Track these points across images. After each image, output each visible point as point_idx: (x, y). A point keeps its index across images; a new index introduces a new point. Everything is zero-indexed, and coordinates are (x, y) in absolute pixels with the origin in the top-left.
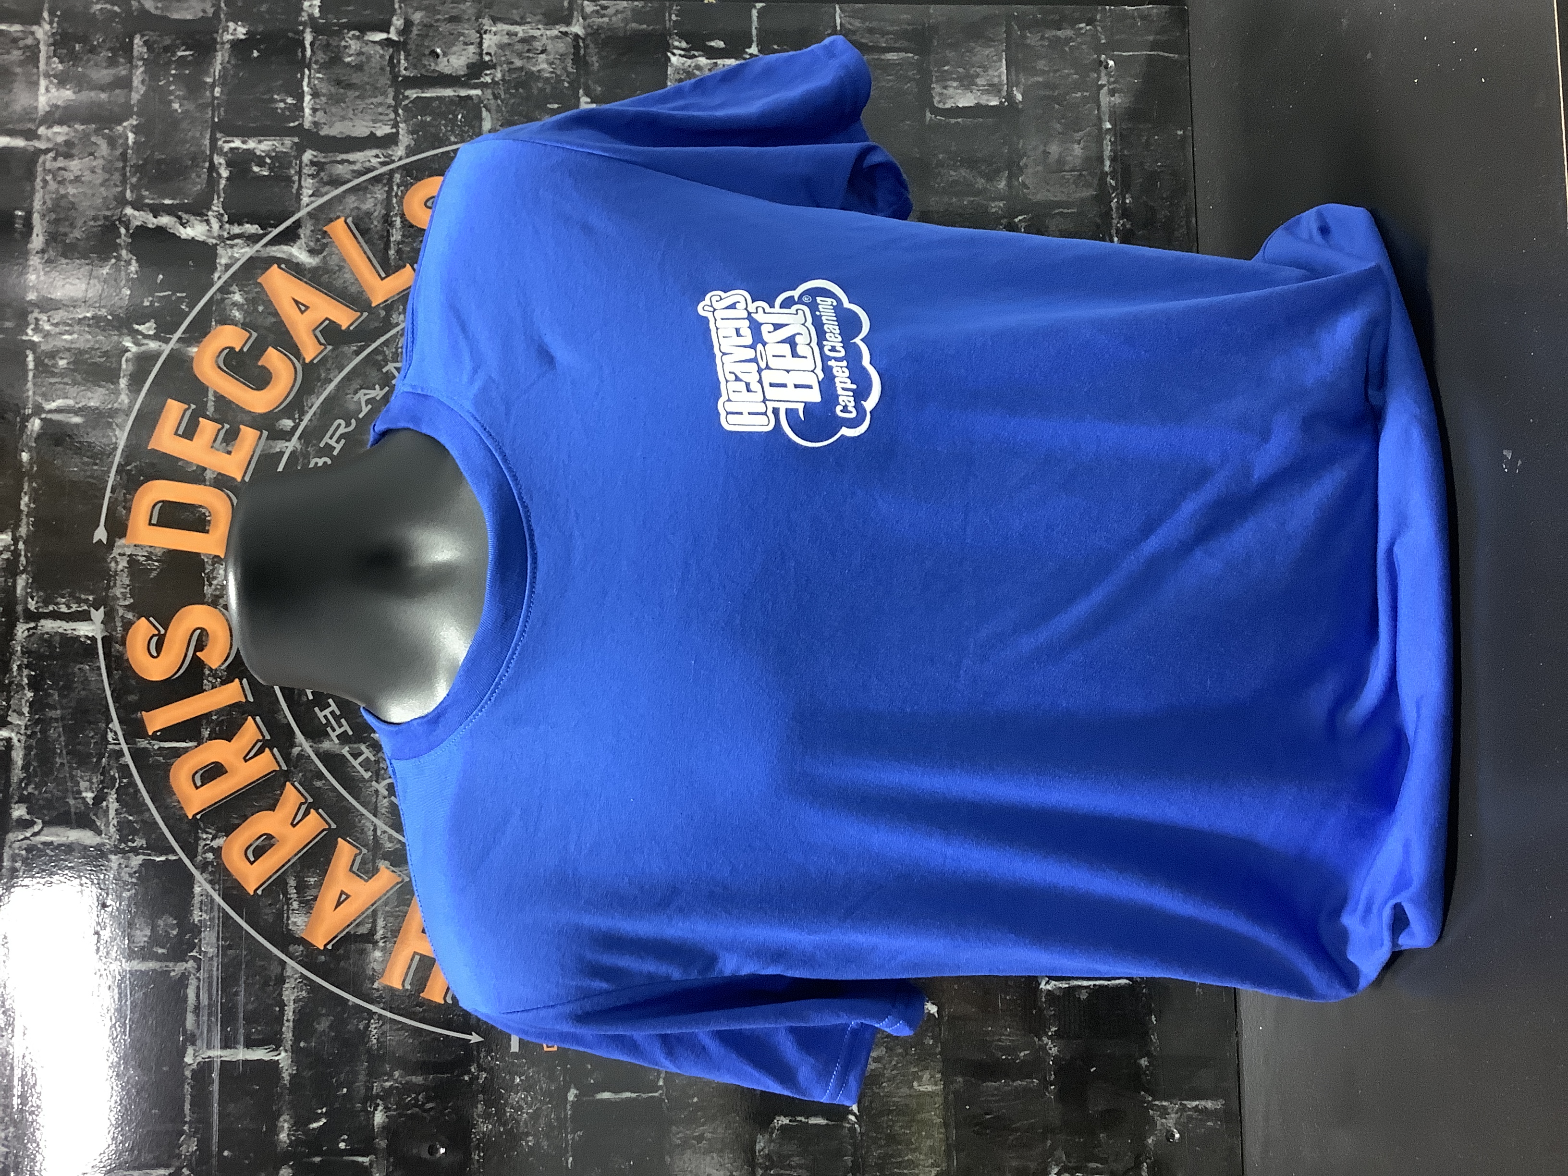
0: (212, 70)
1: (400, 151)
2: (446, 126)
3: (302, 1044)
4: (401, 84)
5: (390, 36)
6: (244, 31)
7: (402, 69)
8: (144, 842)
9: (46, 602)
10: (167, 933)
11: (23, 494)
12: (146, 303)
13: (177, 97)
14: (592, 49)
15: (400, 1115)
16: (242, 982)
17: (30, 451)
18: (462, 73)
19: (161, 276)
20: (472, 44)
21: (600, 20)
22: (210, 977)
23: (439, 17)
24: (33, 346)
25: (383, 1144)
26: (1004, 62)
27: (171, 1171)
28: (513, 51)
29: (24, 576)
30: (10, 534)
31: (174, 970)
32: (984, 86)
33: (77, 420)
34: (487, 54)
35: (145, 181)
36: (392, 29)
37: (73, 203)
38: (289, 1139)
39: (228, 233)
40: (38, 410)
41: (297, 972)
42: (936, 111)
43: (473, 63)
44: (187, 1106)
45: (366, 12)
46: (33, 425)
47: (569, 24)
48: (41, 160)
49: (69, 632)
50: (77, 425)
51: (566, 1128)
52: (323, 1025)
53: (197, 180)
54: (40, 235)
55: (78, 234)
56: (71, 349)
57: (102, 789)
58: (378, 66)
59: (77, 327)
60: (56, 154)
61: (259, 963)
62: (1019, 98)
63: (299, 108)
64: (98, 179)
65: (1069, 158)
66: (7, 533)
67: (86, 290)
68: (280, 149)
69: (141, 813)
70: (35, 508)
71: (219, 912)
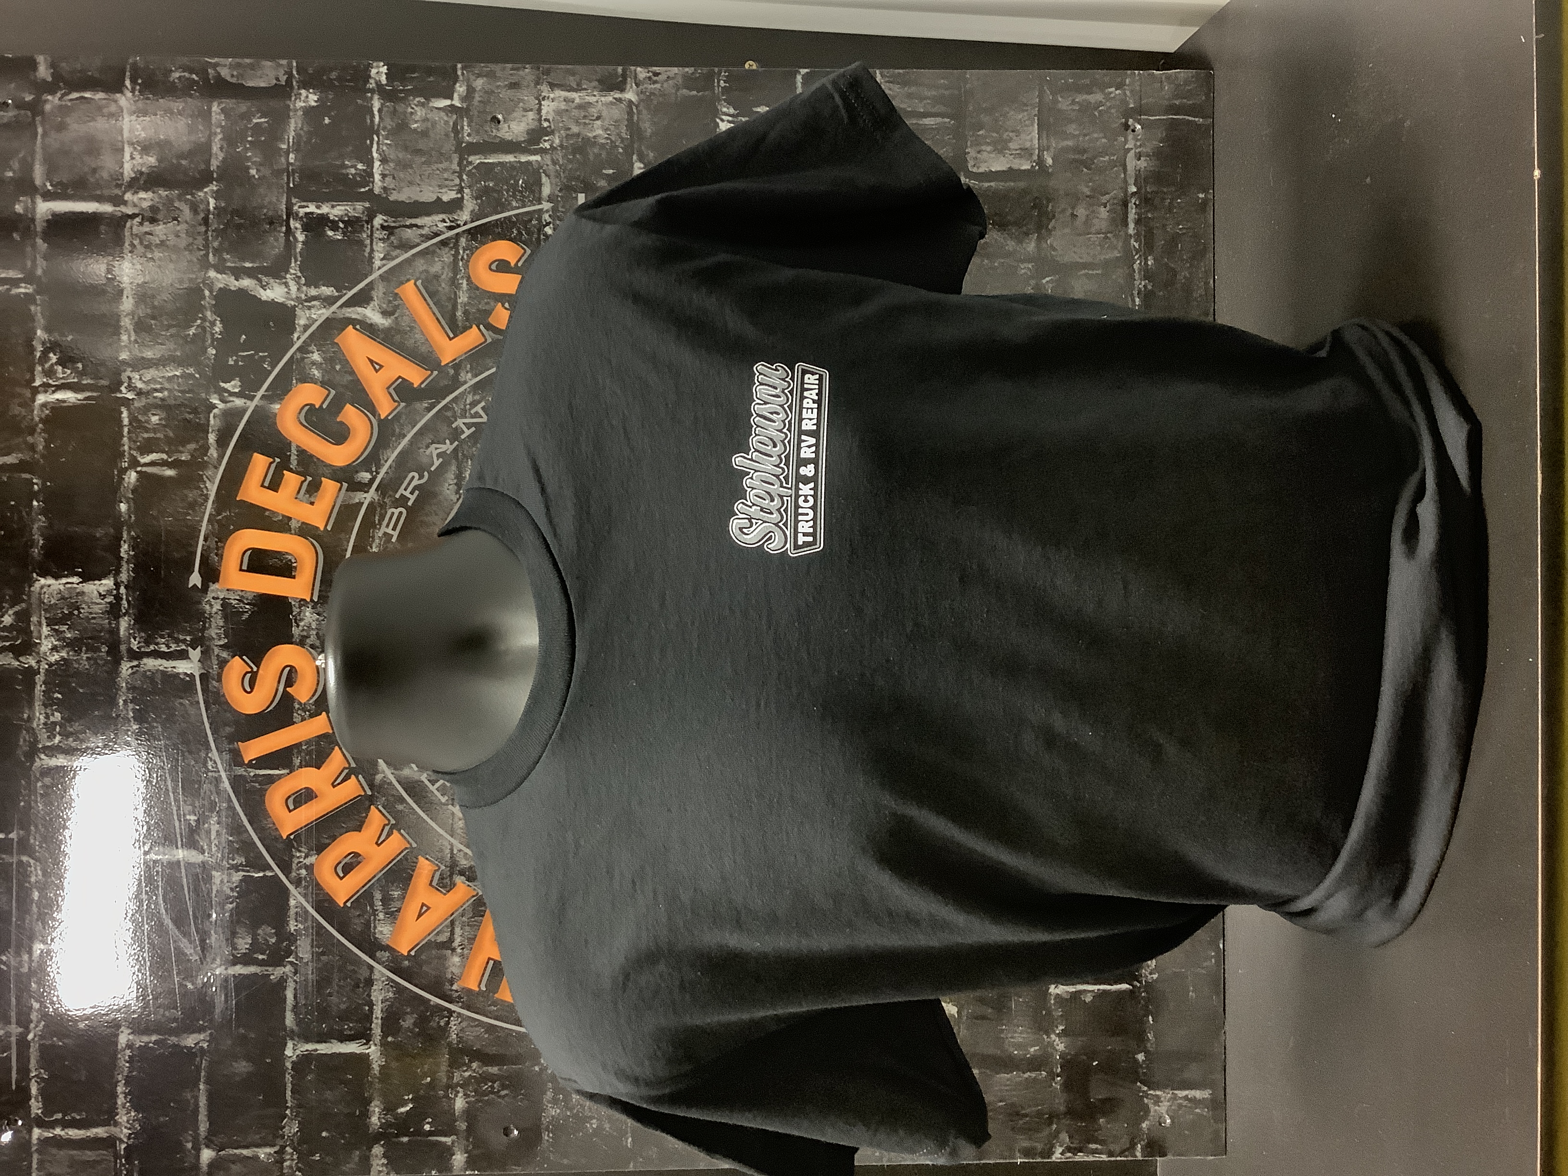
0: (286, 137)
1: (464, 216)
2: (508, 191)
3: (390, 1039)
4: (464, 150)
5: (453, 103)
6: (316, 98)
7: (465, 135)
8: (243, 860)
9: (147, 643)
10: (268, 941)
11: (122, 542)
12: (231, 362)
13: (254, 163)
14: (645, 114)
15: (478, 1101)
16: (334, 984)
17: (128, 502)
18: (523, 139)
19: (244, 337)
20: (531, 110)
21: (652, 86)
22: (307, 980)
23: (499, 83)
24: (127, 402)
25: (463, 1126)
26: (1036, 127)
27: (276, 1148)
28: (570, 117)
29: (126, 618)
30: (112, 579)
31: (273, 974)
32: (1016, 150)
33: (170, 473)
34: (546, 120)
35: (226, 244)
36: (456, 96)
37: (159, 267)
38: (379, 1121)
39: (306, 295)
40: (134, 463)
41: (383, 975)
42: (971, 175)
43: (533, 130)
44: (289, 1093)
45: (431, 79)
46: (129, 478)
47: (622, 90)
48: (128, 224)
49: (170, 669)
50: (170, 477)
52: (408, 1022)
53: (275, 244)
54: (130, 297)
55: (165, 296)
56: (163, 405)
57: (204, 812)
58: (443, 133)
59: (167, 385)
60: (142, 219)
61: (350, 968)
62: (1050, 161)
63: (369, 174)
64: (183, 242)
65: (1095, 221)
66: (109, 579)
67: (175, 350)
68: (352, 213)
69: (238, 834)
70: (134, 555)
71: (313, 923)
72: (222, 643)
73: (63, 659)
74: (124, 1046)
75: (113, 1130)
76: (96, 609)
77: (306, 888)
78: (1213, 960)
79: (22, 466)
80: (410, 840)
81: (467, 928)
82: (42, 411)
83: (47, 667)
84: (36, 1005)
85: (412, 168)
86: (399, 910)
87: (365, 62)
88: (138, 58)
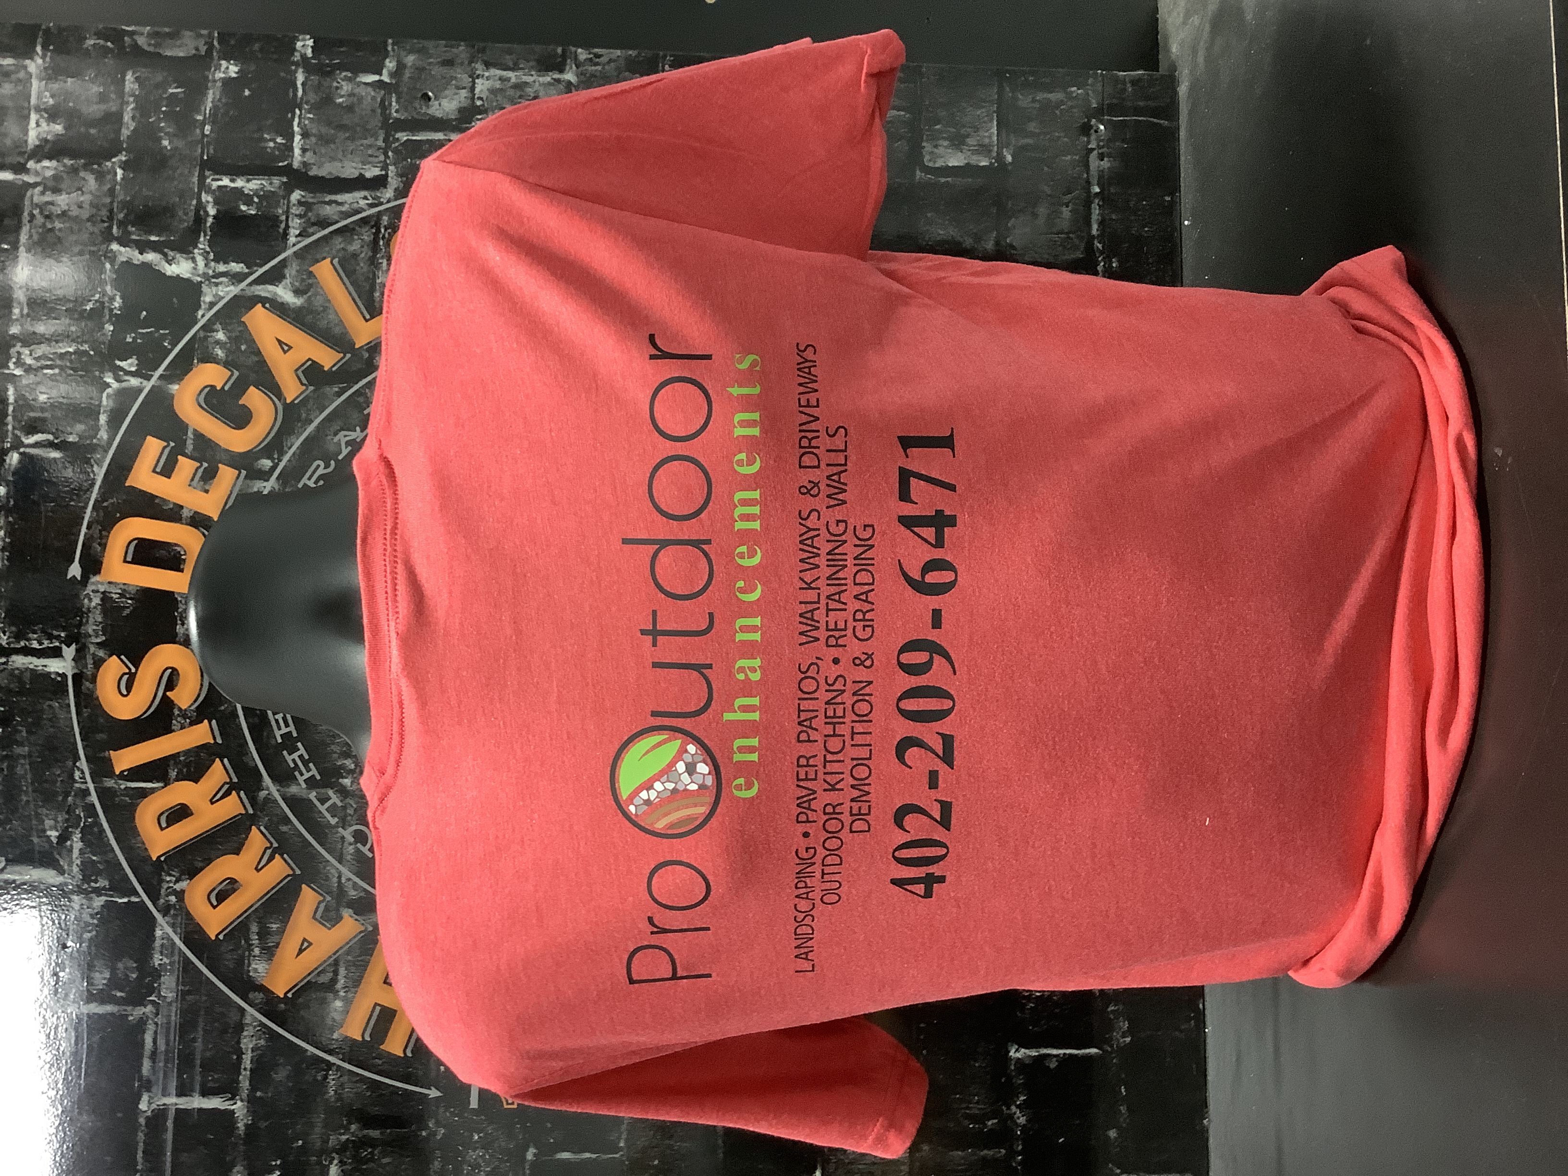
0: (203, 108)
1: (389, 193)
3: (259, 1094)
4: (391, 127)
5: (382, 78)
6: (236, 69)
7: (393, 111)
8: (107, 883)
9: (18, 637)
10: (127, 976)
12: (129, 340)
13: (167, 134)
15: (355, 1170)
16: (200, 1029)
17: (8, 486)
18: (453, 117)
19: (144, 313)
20: (464, 88)
21: (593, 68)
22: (169, 1023)
23: (432, 60)
24: (14, 379)
26: (995, 123)
28: (504, 97)
31: (132, 1015)
32: (975, 146)
33: (55, 455)
34: (480, 98)
35: (132, 217)
36: (385, 71)
37: (59, 238)
39: (214, 271)
40: (17, 445)
41: (255, 1019)
42: (927, 170)
43: (464, 108)
44: (140, 1155)
45: (360, 54)
46: (11, 460)
47: (561, 71)
48: (29, 194)
49: (40, 668)
50: (55, 460)
52: (281, 1075)
53: (184, 219)
54: (25, 269)
55: (63, 269)
56: (52, 383)
57: (66, 827)
58: (369, 108)
59: (58, 362)
60: (44, 188)
61: (218, 1009)
62: (1009, 158)
63: (288, 148)
64: (85, 214)
65: (1057, 221)
67: (69, 325)
68: (269, 188)
69: (105, 853)
70: (10, 543)
71: (180, 956)
72: (99, 640)
77: (175, 916)
78: (1193, 1022)
81: (353, 969)
85: (335, 143)
86: (277, 945)
87: (291, 35)
88: (51, 25)
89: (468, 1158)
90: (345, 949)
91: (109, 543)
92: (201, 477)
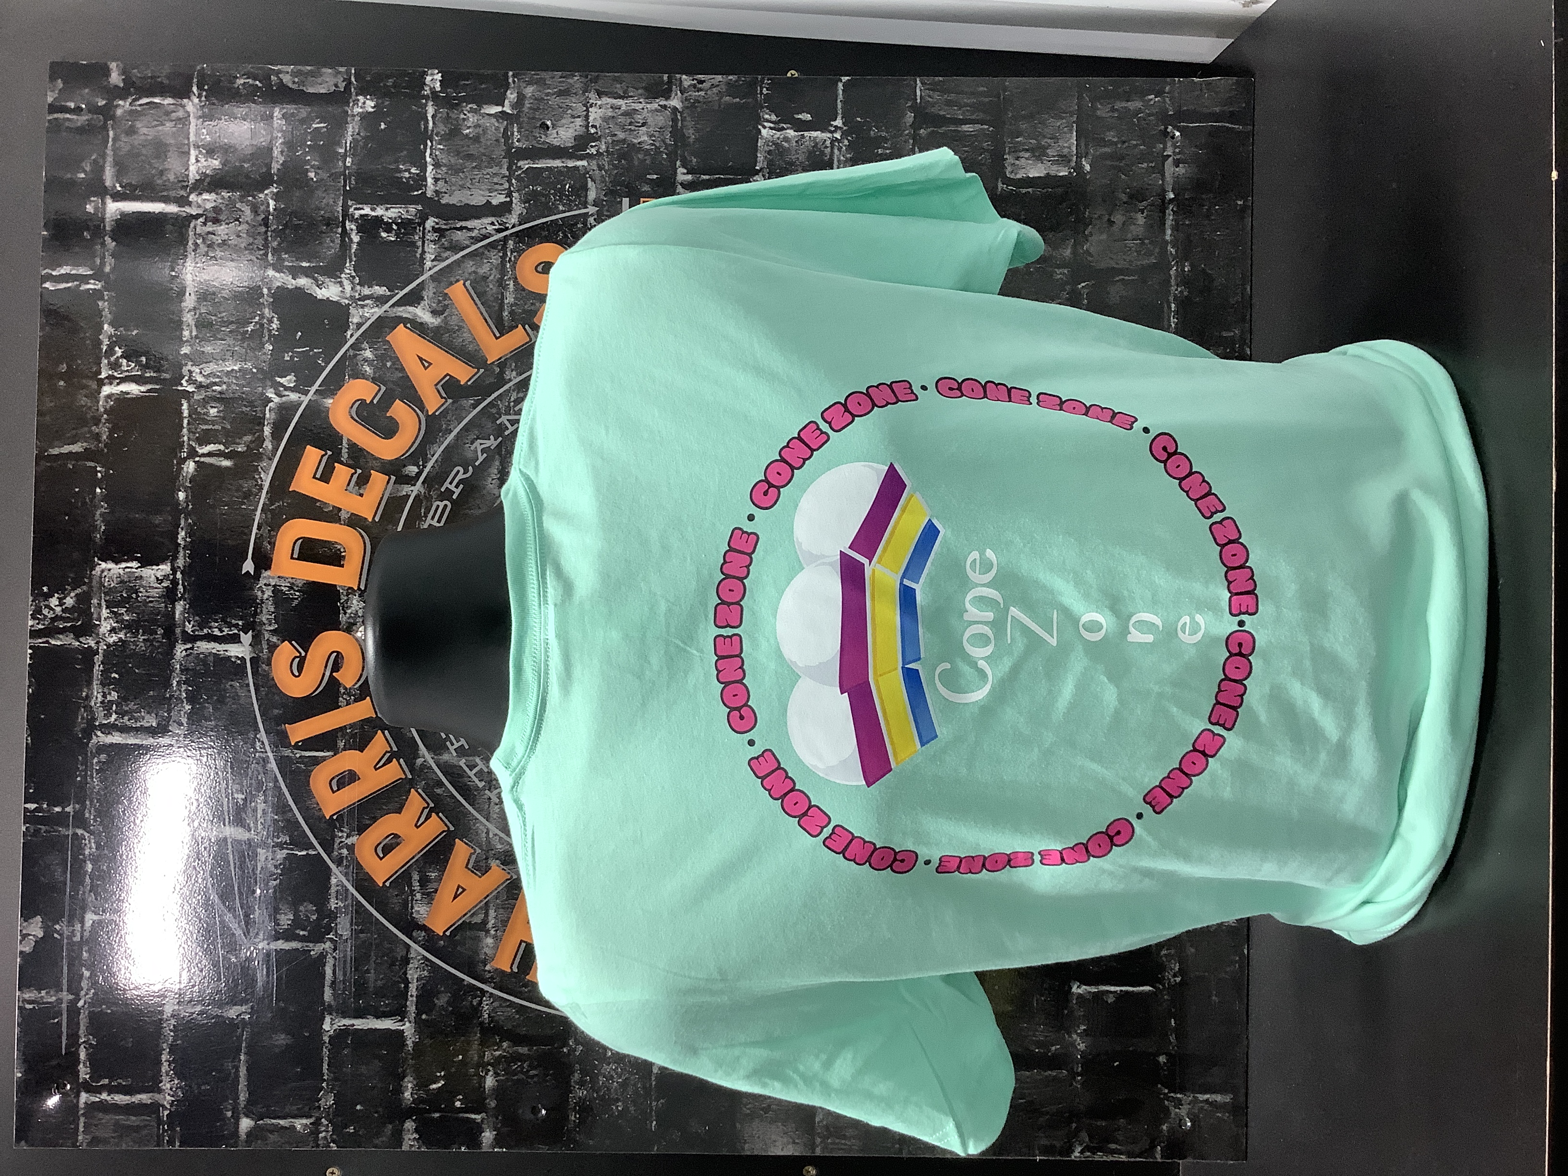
0: (344, 142)
1: (513, 219)
2: (555, 195)
3: (424, 1017)
4: (515, 155)
5: (504, 109)
6: (372, 104)
7: (515, 140)
8: (288, 839)
9: (201, 627)
10: (309, 918)
11: (180, 529)
12: (287, 358)
13: (312, 167)
14: (689, 123)
15: (507, 1081)
16: (372, 962)
17: (186, 491)
18: (571, 145)
19: (300, 333)
20: (579, 117)
21: (697, 94)
22: (345, 957)
23: (549, 91)
24: (187, 395)
25: (493, 1104)
26: (1074, 133)
27: (312, 1120)
28: (616, 124)
29: (181, 602)
30: (169, 564)
31: (314, 950)
32: (1054, 157)
33: (227, 463)
34: (593, 126)
35: (285, 245)
36: (506, 102)
38: (412, 1097)
39: (359, 295)
40: (193, 453)
41: (419, 954)
42: (1007, 181)
43: (580, 136)
44: (325, 1066)
45: (483, 86)
46: (188, 468)
47: (668, 98)
48: (192, 225)
49: (222, 653)
50: (227, 468)
51: (651, 1099)
52: (442, 1001)
53: (331, 246)
54: (192, 295)
55: (225, 293)
56: (221, 399)
57: (251, 792)
58: (493, 139)
59: (225, 380)
60: (206, 219)
61: (387, 944)
62: (1088, 168)
63: (421, 179)
64: (244, 242)
65: (1132, 227)
66: (166, 564)
67: (234, 345)
68: (405, 216)
69: (284, 813)
70: (191, 542)
71: (352, 901)
72: (272, 628)
73: (120, 639)
74: (169, 1015)
75: (157, 1096)
76: (154, 593)
77: (347, 867)
78: (1237, 965)
79: (87, 454)
80: (448, 823)
82: (107, 402)
83: (105, 647)
84: (87, 974)
85: (464, 172)
86: (436, 891)
87: (420, 69)
88: (205, 65)
89: (603, 1071)
90: (493, 894)
91: (277, 543)
92: (356, 482)
